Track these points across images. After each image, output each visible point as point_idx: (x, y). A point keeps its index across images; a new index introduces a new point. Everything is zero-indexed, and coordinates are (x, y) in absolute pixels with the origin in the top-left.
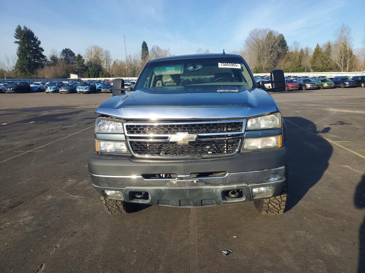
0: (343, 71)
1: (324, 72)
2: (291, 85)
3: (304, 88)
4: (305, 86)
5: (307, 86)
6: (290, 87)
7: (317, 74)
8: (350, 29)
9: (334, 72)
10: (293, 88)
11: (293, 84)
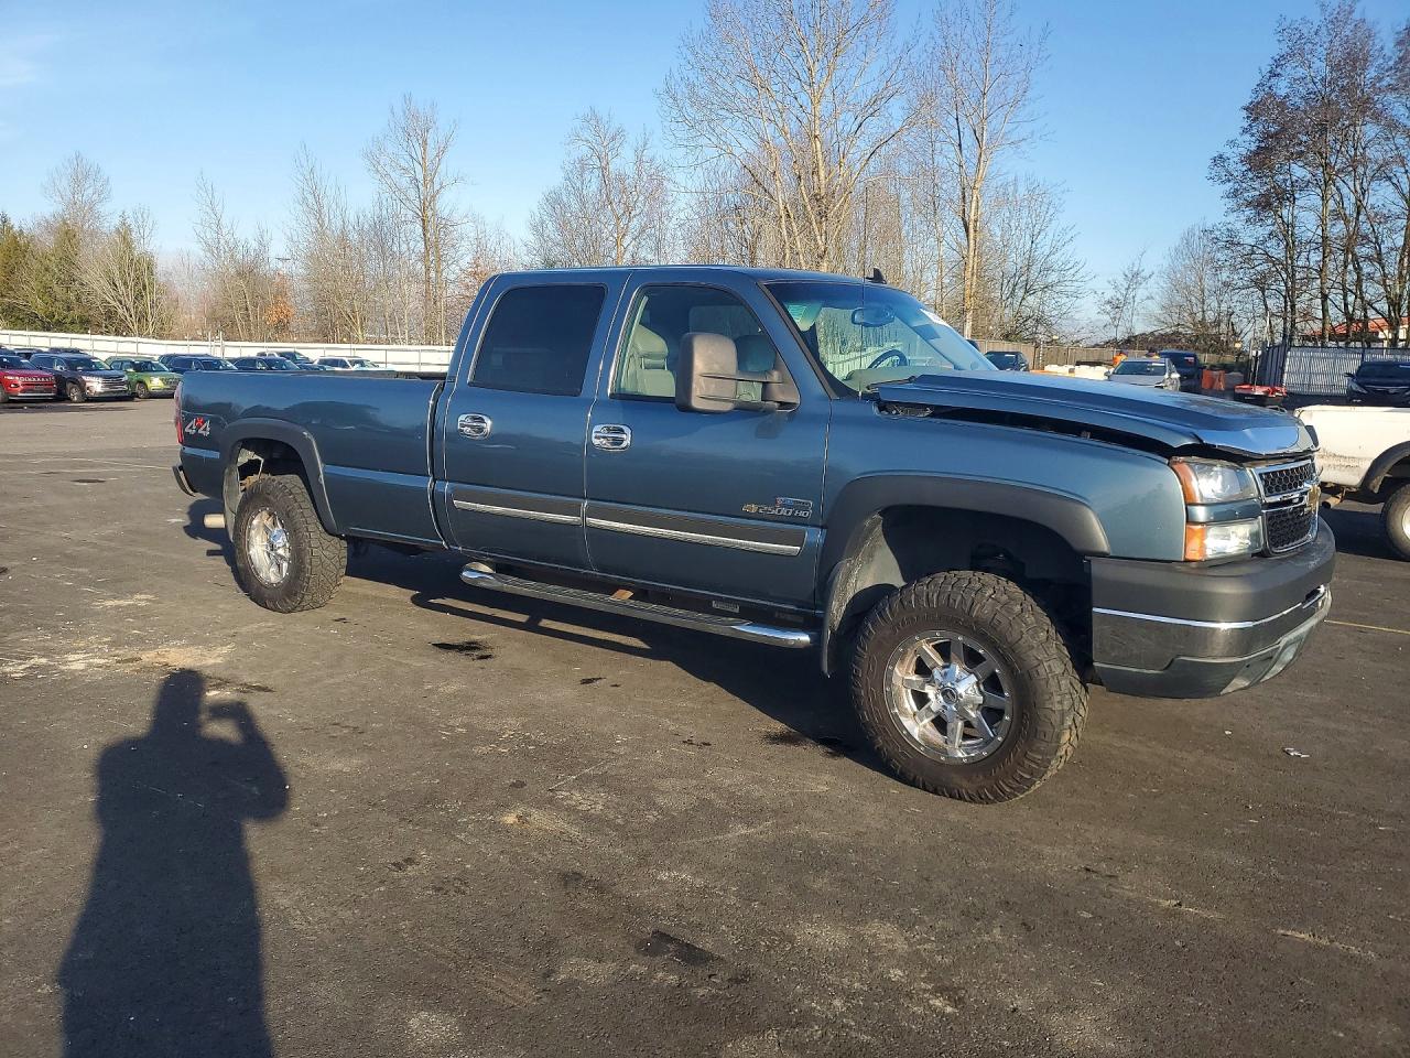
0: (140, 335)
1: (61, 331)
2: (19, 381)
3: (75, 394)
4: (82, 386)
5: (88, 385)
6: (17, 386)
7: (47, 339)
8: (105, 177)
9: (102, 333)
10: (33, 391)
11: (29, 376)
